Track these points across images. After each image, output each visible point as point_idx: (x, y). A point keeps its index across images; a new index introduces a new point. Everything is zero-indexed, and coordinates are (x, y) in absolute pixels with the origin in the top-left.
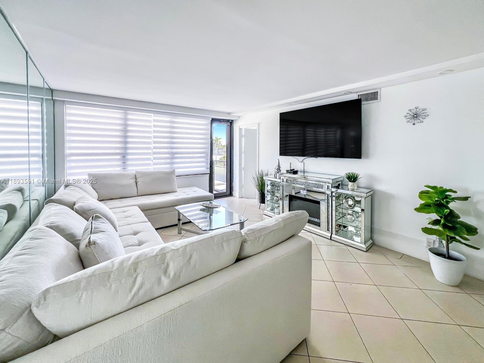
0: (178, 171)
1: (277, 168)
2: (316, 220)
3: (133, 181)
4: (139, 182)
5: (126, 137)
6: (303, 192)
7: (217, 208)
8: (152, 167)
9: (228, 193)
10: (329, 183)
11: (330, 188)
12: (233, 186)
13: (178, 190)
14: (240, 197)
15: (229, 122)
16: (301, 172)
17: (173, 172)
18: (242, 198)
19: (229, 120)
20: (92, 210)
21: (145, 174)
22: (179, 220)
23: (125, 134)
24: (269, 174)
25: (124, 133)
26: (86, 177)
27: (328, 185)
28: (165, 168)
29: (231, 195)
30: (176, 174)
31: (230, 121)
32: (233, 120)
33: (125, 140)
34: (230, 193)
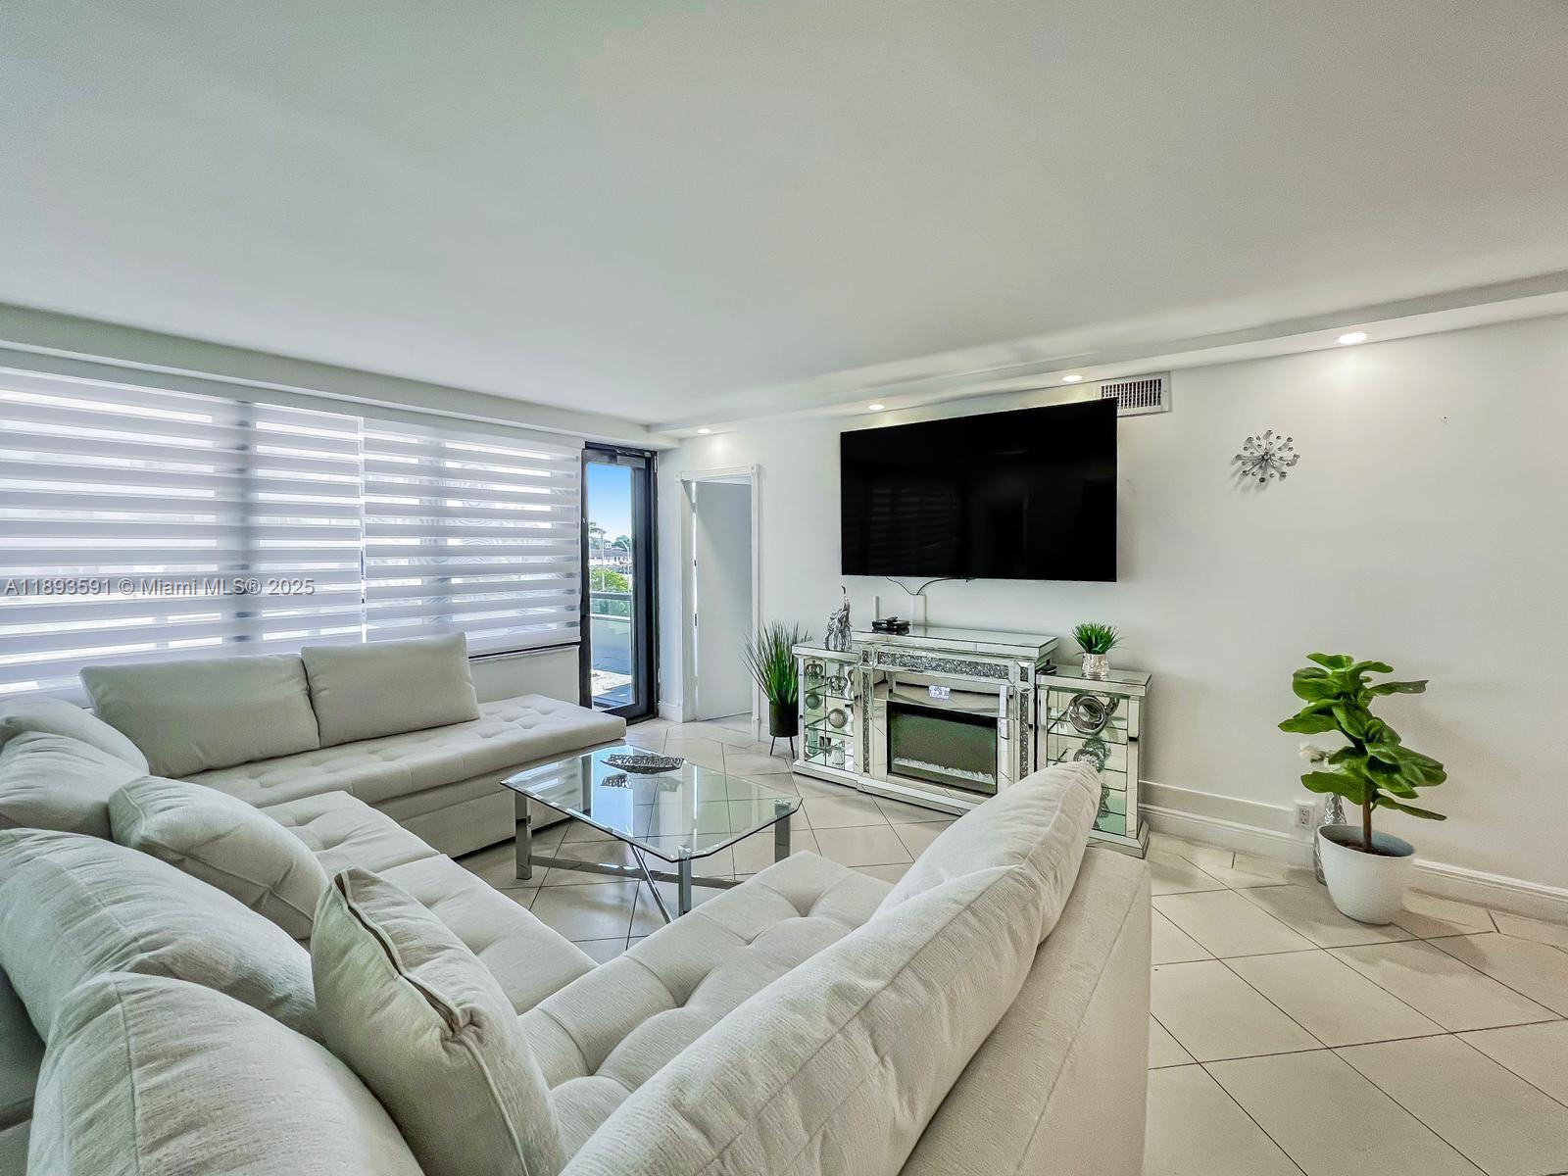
0: (476, 640)
1: (839, 616)
2: (980, 777)
3: (296, 690)
4: (325, 689)
5: (248, 508)
6: (937, 692)
7: (674, 768)
8: (364, 628)
9: (643, 705)
10: (1028, 659)
11: (1031, 673)
12: (658, 684)
13: (482, 709)
14: (688, 718)
15: (644, 457)
16: (916, 625)
17: (459, 643)
18: (694, 720)
19: (642, 451)
20: (223, 836)
21: (344, 659)
22: (521, 822)
23: (242, 495)
24: (800, 637)
25: (240, 490)
26: (76, 682)
27: (1025, 664)
28: (413, 628)
29: (653, 712)
30: (471, 650)
31: (647, 454)
32: (655, 453)
33: (243, 520)
34: (646, 706)
